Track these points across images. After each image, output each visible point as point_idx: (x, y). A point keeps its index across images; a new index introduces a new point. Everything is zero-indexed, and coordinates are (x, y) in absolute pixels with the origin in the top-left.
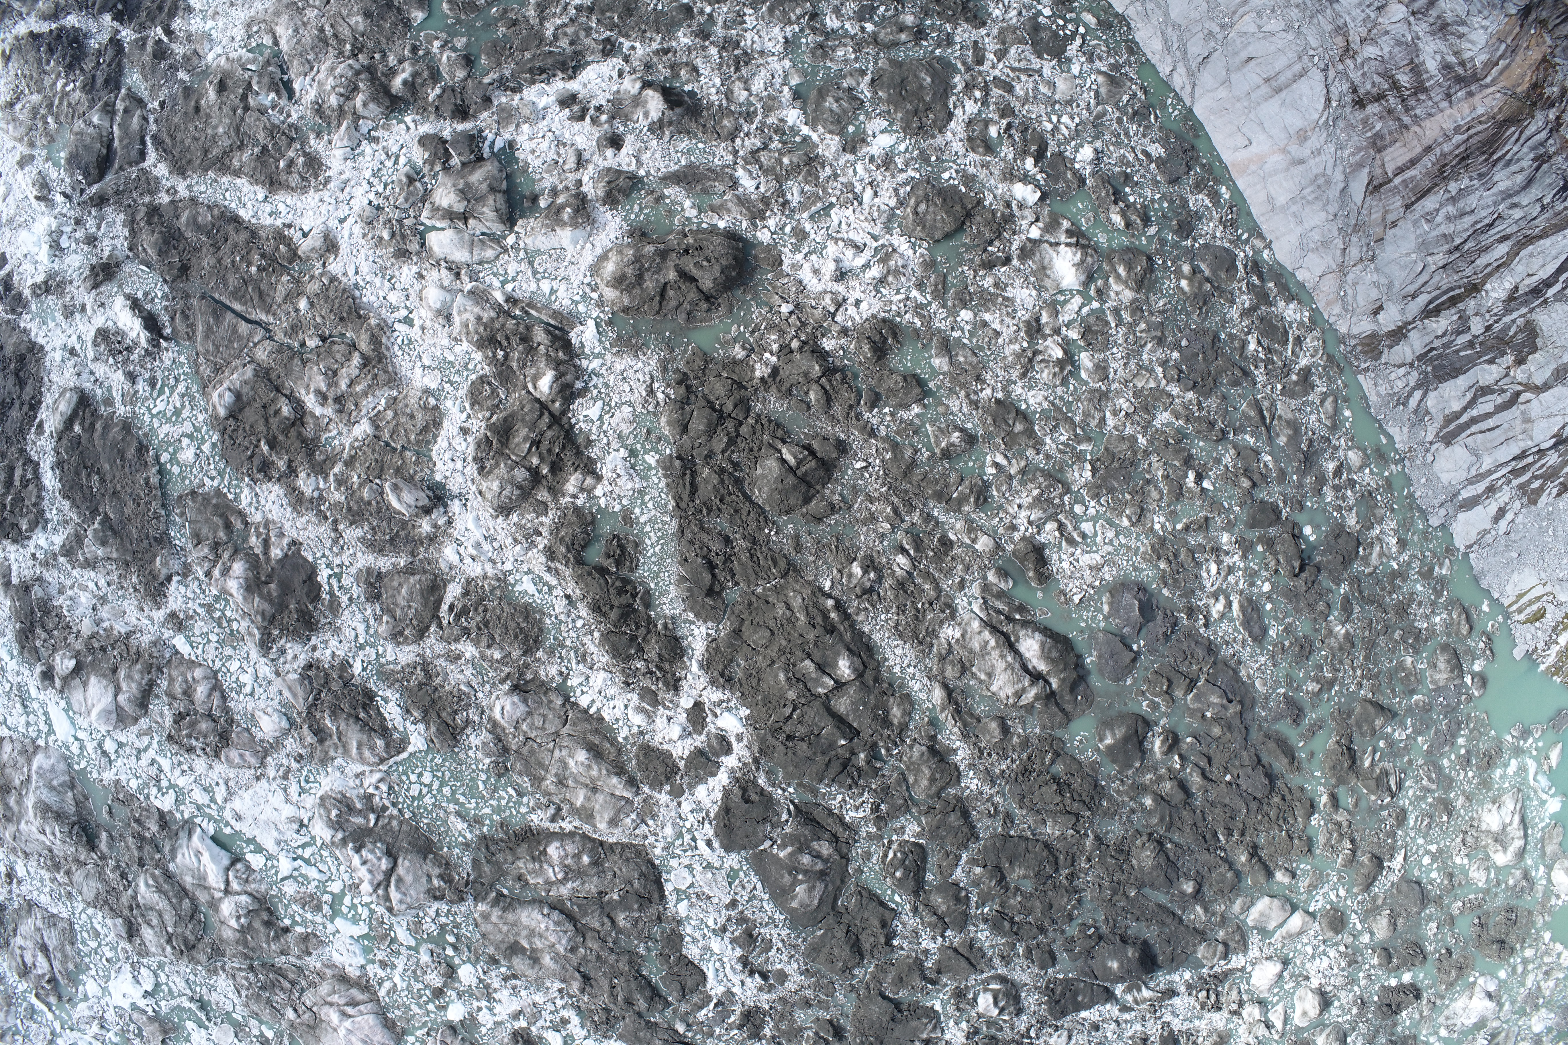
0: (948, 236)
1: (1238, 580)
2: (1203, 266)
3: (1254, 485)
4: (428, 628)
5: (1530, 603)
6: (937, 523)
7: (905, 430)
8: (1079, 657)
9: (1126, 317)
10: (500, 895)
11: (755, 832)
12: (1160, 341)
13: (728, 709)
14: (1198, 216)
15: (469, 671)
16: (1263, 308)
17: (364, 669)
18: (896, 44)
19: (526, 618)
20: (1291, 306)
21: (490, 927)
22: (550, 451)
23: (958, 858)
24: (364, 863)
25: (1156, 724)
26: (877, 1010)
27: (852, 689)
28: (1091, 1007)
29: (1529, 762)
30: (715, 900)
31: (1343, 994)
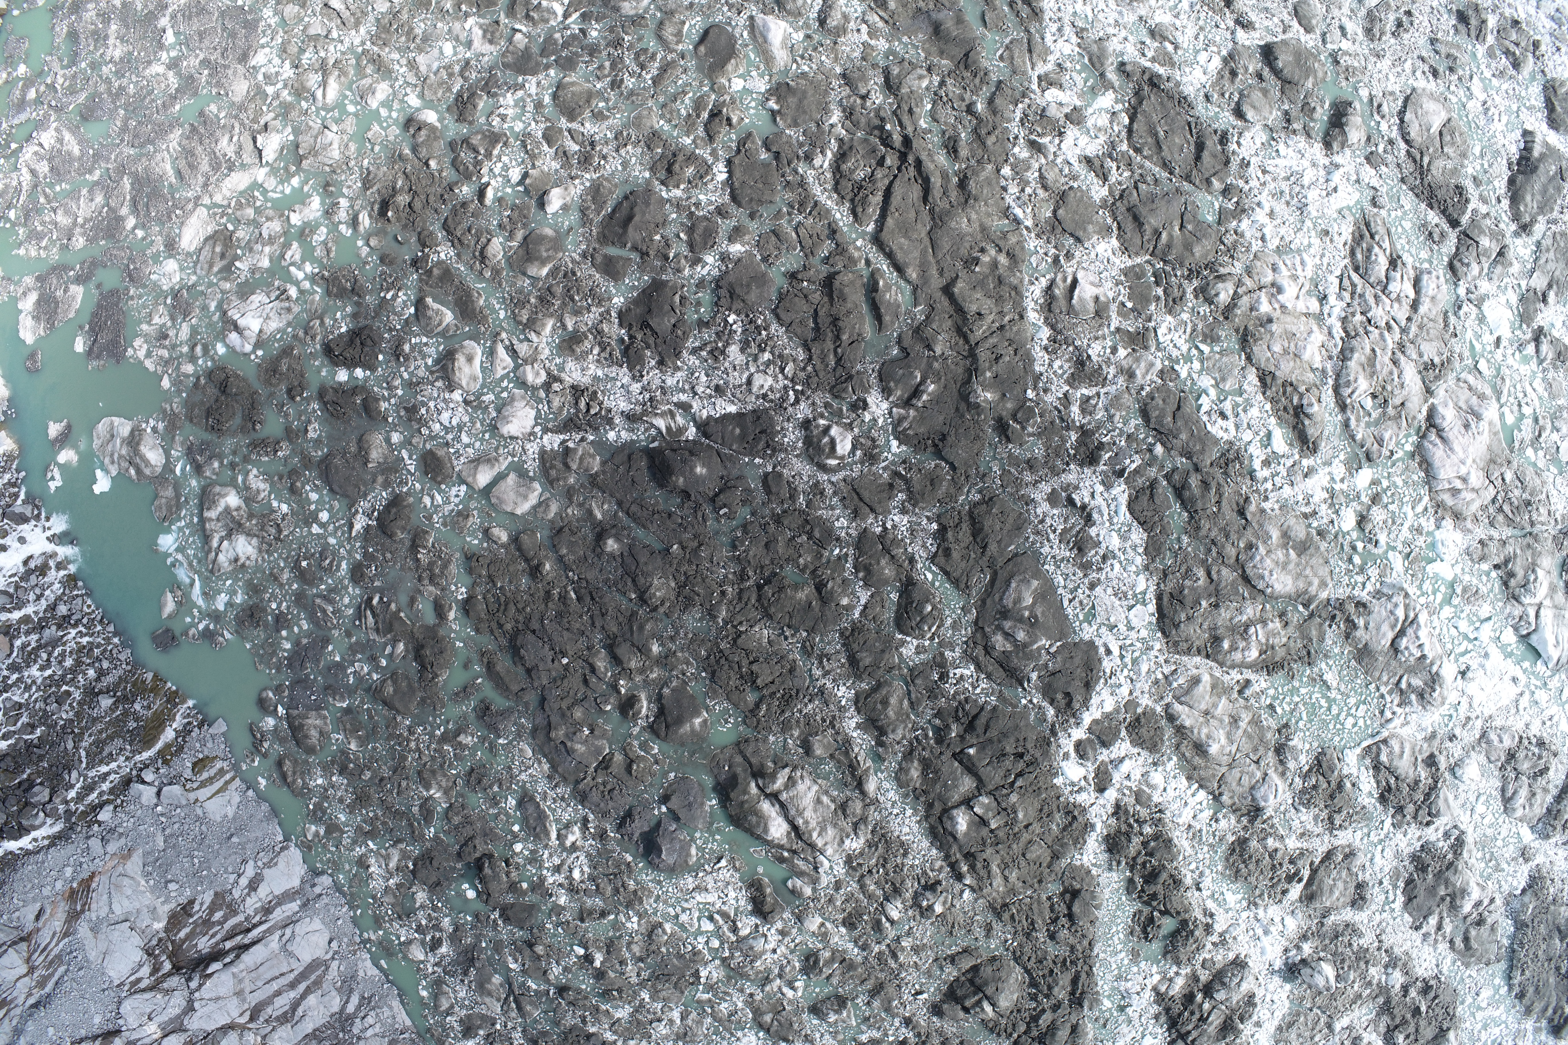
1: (550, 860)
3: (531, 945)
4: (1322, 862)
5: (211, 781)
6: (856, 942)
7: (876, 1023)
8: (724, 806)
10: (1306, 606)
11: (1064, 662)
13: (1073, 784)
15: (1296, 824)
17: (1382, 822)
19: (1238, 871)
21: (1321, 573)
22: (1192, 1013)
23: (863, 613)
24: (1420, 646)
25: (643, 728)
26: (960, 453)
27: (956, 798)
28: (726, 417)
29: (200, 602)
30: (1110, 591)
31: (422, 373)
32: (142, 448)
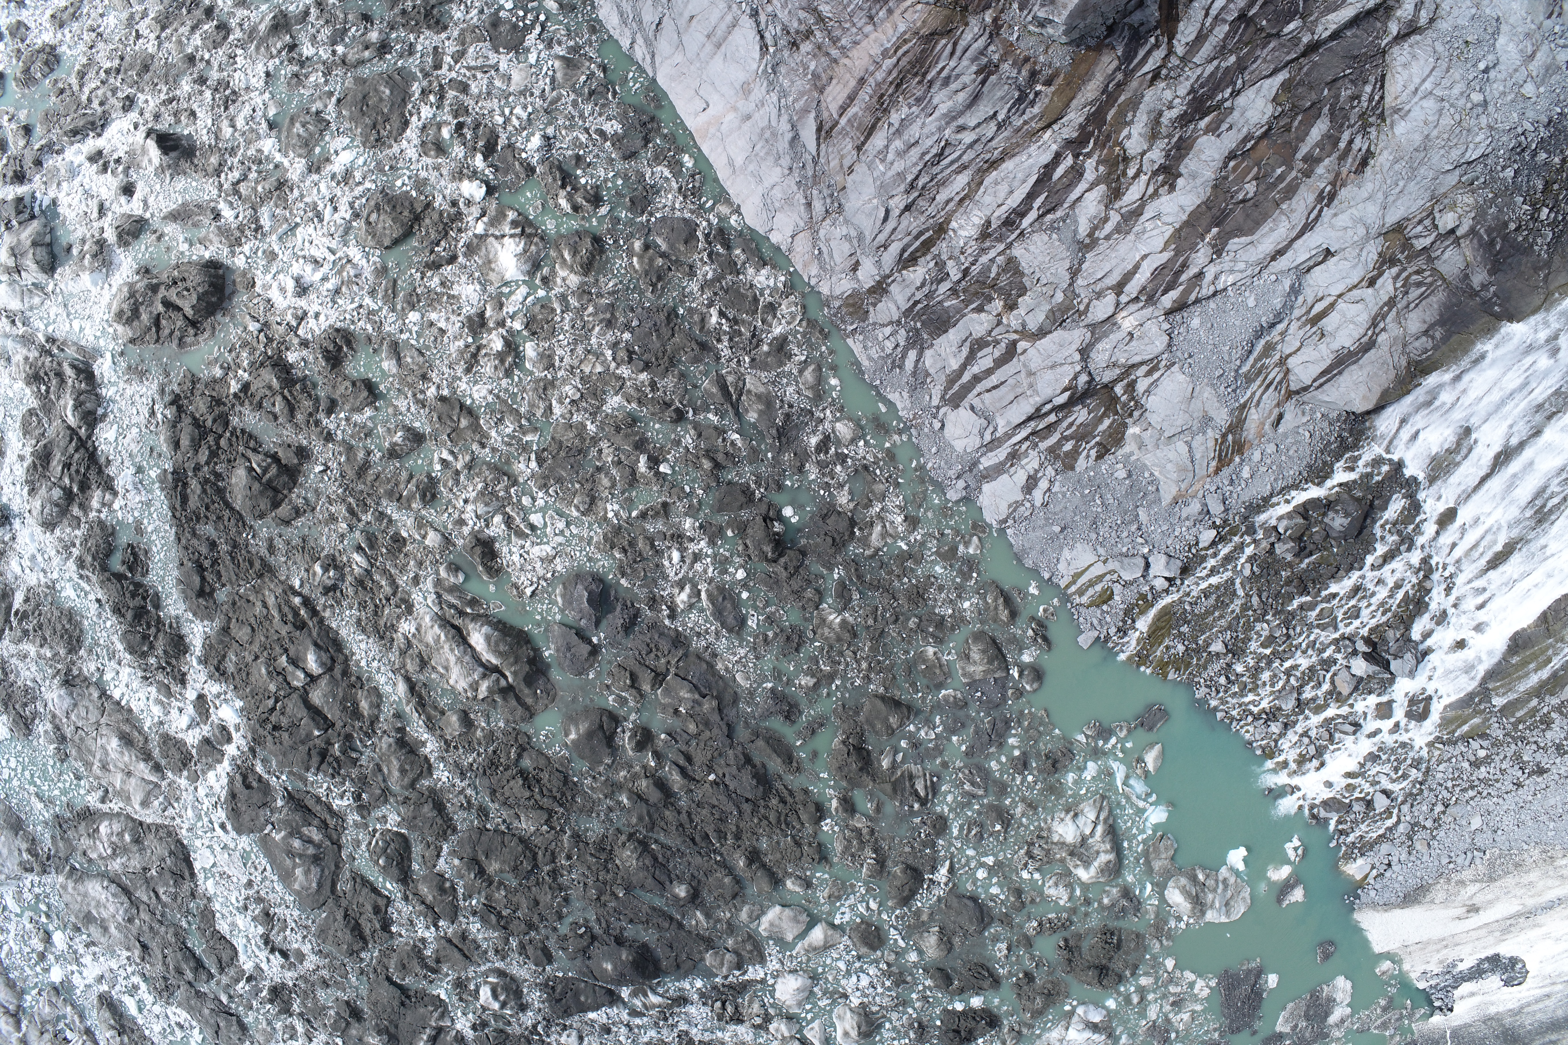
0: (396, 242)
1: (705, 567)
2: (659, 241)
3: (718, 466)
5: (1091, 583)
6: (390, 521)
7: (359, 432)
8: (537, 651)
9: (573, 302)
10: (73, 868)
11: (257, 817)
12: (610, 324)
13: (226, 701)
14: (655, 190)
15: (33, 669)
16: (729, 277)
18: (362, 62)
19: (70, 621)
20: (764, 272)
22: (77, 471)
23: (439, 850)
25: (626, 720)
26: (385, 993)
27: (323, 682)
28: (596, 1008)
29: (1115, 765)
30: (235, 880)
31: (894, 1016)
32: (1189, 906)
